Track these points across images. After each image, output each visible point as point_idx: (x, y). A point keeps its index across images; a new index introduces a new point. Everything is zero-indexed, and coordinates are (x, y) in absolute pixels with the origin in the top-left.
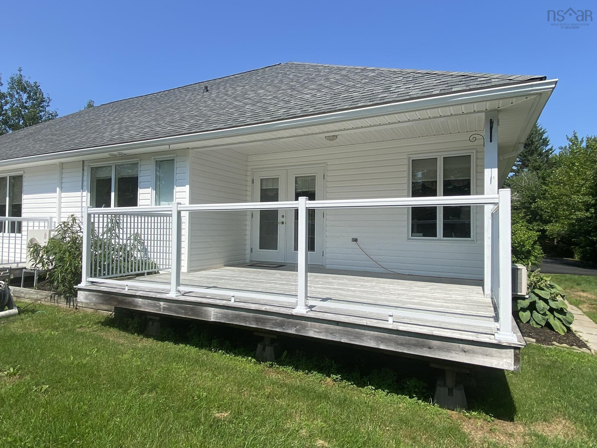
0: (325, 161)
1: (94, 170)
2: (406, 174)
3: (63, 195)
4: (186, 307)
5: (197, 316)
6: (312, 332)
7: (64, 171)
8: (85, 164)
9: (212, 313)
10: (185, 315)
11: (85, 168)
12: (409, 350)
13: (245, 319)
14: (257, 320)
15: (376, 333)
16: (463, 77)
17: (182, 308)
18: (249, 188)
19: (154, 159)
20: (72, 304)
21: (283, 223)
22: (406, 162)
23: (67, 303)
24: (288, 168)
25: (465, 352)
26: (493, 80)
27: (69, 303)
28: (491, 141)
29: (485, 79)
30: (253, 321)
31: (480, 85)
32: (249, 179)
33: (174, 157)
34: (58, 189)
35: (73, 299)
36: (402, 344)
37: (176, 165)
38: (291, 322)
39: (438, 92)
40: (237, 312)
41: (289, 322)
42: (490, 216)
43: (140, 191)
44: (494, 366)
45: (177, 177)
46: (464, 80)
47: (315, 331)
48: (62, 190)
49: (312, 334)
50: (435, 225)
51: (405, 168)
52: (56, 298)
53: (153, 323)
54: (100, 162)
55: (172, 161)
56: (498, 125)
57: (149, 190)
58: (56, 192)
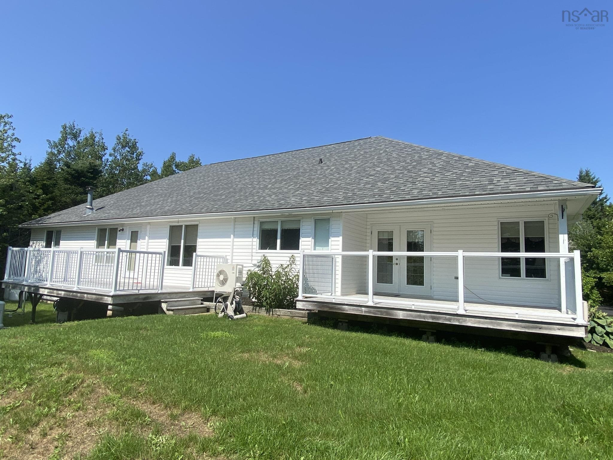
0: (432, 220)
1: (262, 223)
2: (496, 232)
3: (236, 240)
4: (381, 311)
5: (390, 315)
6: (470, 323)
7: (236, 223)
8: (255, 219)
9: (401, 314)
10: (381, 315)
11: (255, 222)
12: (529, 330)
13: (424, 317)
14: (433, 318)
15: (510, 323)
16: (543, 178)
17: (379, 311)
18: (368, 238)
19: (314, 218)
20: (271, 313)
21: (397, 264)
22: (496, 223)
23: (267, 312)
24: (400, 224)
25: (559, 329)
26: (563, 184)
27: (269, 312)
28: (563, 218)
29: (558, 182)
30: (430, 318)
31: (556, 187)
32: (369, 231)
33: (331, 217)
34: (232, 236)
35: (272, 310)
36: (525, 327)
37: (332, 222)
38: (456, 318)
39: (529, 189)
40: (419, 313)
41: (454, 319)
42: (564, 263)
43: (302, 240)
44: (575, 336)
45: (332, 230)
46: (543, 181)
47: (472, 323)
48: (234, 237)
49: (469, 324)
50: (519, 269)
51: (496, 228)
52: (257, 310)
53: (342, 324)
54: (269, 218)
55: (328, 220)
56: (567, 208)
57: (310, 239)
58: (230, 237)
